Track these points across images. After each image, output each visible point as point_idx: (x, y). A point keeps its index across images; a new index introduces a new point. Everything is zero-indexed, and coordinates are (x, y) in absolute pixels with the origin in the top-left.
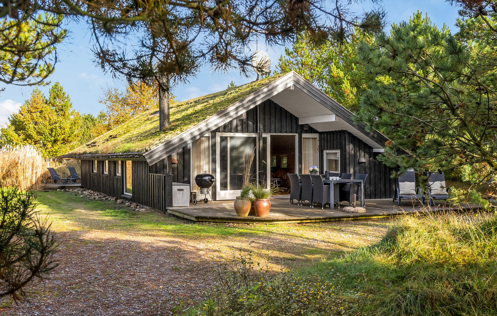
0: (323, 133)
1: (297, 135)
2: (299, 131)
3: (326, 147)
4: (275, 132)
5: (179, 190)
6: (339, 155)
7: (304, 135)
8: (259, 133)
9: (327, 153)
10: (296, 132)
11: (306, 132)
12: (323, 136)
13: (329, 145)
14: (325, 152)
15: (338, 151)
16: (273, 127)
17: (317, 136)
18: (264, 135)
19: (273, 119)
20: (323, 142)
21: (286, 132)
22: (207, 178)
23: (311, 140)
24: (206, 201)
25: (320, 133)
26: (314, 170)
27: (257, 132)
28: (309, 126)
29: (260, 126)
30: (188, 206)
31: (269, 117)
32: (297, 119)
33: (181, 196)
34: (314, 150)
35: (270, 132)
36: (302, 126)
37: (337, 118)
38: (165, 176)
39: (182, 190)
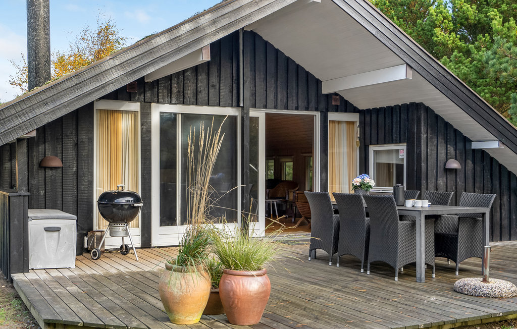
0: (369, 111)
1: (318, 115)
2: (322, 105)
3: (374, 138)
4: (276, 107)
5: (48, 230)
6: (403, 155)
7: (332, 116)
8: (243, 107)
9: (376, 152)
10: (317, 110)
11: (337, 109)
12: (368, 119)
13: (381, 135)
14: (372, 149)
15: (402, 148)
16: (271, 96)
17: (355, 117)
18: (253, 113)
19: (271, 82)
20: (368, 129)
21: (297, 109)
22: (123, 201)
23: (345, 125)
24: (125, 250)
25: (363, 113)
26: (364, 184)
27: (238, 106)
28: (342, 98)
29: (246, 93)
30: (73, 266)
31: (263, 76)
32: (318, 82)
33: (53, 243)
34: (350, 146)
35: (265, 107)
36: (328, 96)
37: (410, 72)
38: (9, 197)
39: (58, 230)
